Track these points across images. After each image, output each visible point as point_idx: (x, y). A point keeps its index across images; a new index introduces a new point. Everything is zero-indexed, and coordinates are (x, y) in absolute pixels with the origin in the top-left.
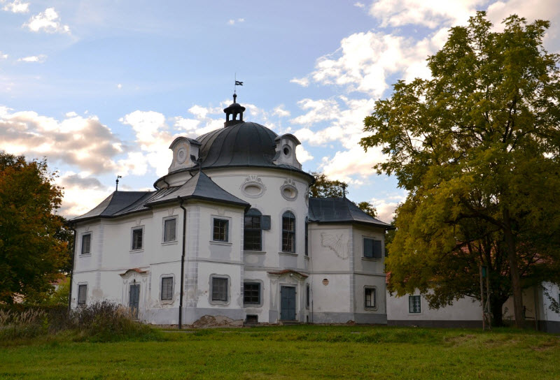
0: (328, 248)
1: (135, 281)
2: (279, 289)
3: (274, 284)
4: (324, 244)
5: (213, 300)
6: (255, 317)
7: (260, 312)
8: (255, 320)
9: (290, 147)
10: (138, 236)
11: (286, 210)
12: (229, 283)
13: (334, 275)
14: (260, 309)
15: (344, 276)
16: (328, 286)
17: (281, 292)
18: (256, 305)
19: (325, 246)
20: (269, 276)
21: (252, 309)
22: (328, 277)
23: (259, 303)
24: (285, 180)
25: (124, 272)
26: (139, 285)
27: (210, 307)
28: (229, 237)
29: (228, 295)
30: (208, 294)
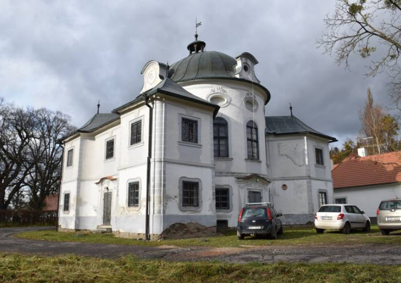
0: (285, 157)
1: (107, 188)
2: (247, 195)
3: (242, 188)
4: (282, 153)
5: (183, 206)
6: (226, 222)
7: (230, 217)
8: (224, 226)
9: (248, 65)
10: (110, 145)
11: (249, 120)
12: (200, 188)
13: (291, 181)
14: (230, 213)
15: (301, 181)
16: (286, 191)
17: (249, 197)
18: (225, 211)
19: (282, 155)
20: (237, 182)
21: (223, 214)
22: (286, 183)
23: (229, 208)
24: (246, 92)
25: (98, 181)
26: (111, 193)
27: (181, 214)
28: (199, 138)
29: (200, 201)
30: (177, 199)
